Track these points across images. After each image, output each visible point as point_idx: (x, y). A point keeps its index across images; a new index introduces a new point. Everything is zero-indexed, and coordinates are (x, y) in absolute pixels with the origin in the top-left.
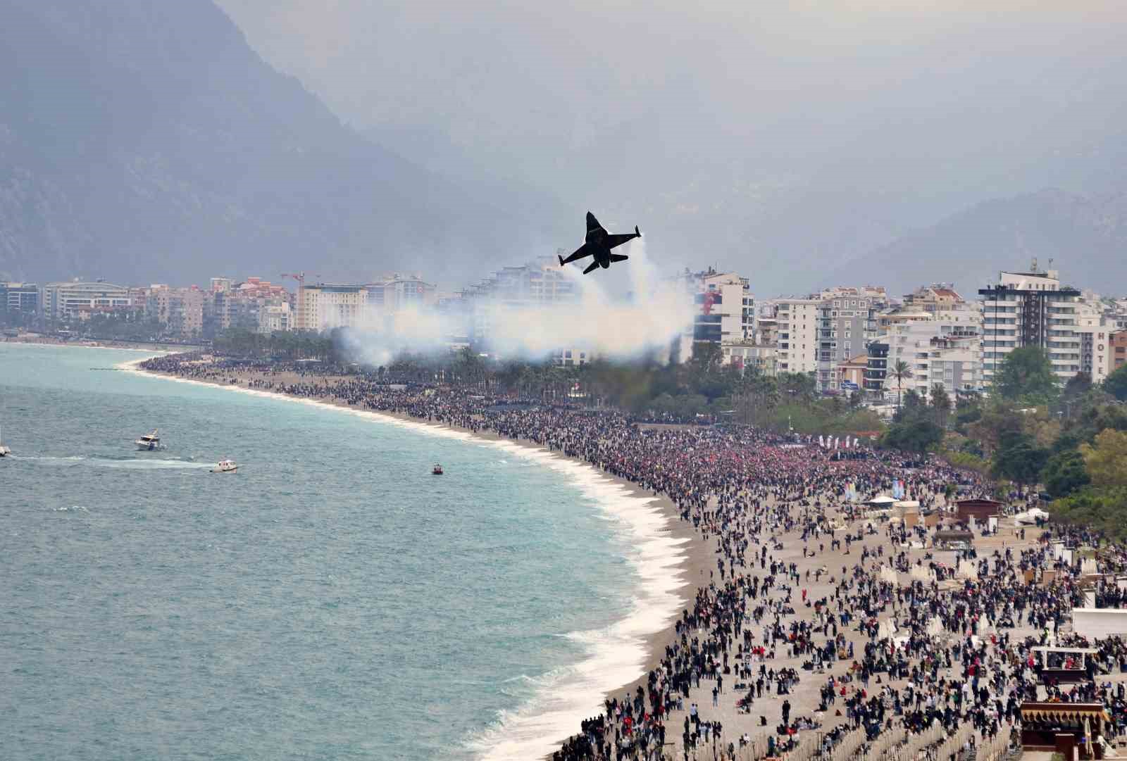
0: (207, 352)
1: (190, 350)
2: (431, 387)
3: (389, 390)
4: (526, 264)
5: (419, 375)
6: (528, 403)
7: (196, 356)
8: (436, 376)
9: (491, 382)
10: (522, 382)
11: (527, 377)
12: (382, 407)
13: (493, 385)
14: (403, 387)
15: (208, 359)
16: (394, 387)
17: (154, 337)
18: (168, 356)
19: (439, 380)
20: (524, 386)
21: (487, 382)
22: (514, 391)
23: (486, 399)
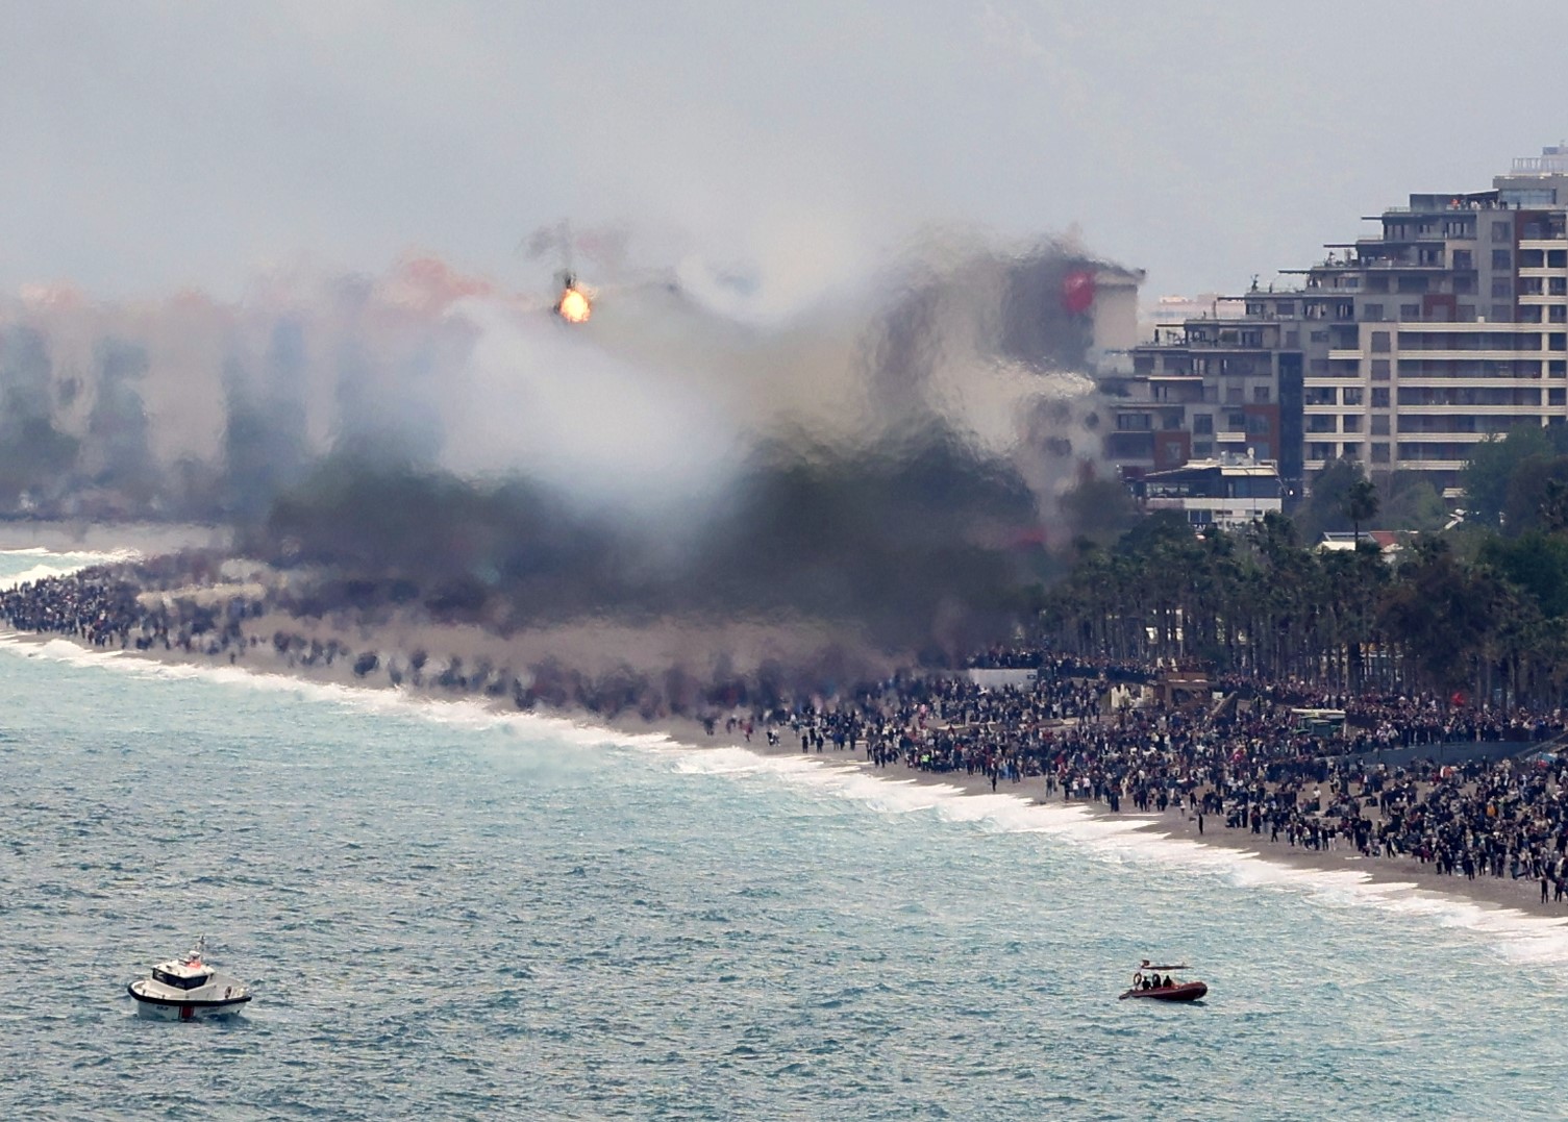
0: (247, 551)
1: (172, 541)
2: (1135, 678)
3: (968, 693)
4: (1497, 181)
5: (1086, 628)
6: (1518, 735)
7: (199, 566)
8: (1152, 632)
9: (1369, 653)
10: (1491, 651)
11: (1511, 630)
12: (942, 761)
13: (1380, 663)
14: (1019, 678)
15: (243, 580)
16: (984, 679)
17: (35, 491)
18: (91, 571)
19: (1164, 645)
20: (1505, 667)
21: (1354, 653)
22: (1465, 685)
23: (1354, 719)
